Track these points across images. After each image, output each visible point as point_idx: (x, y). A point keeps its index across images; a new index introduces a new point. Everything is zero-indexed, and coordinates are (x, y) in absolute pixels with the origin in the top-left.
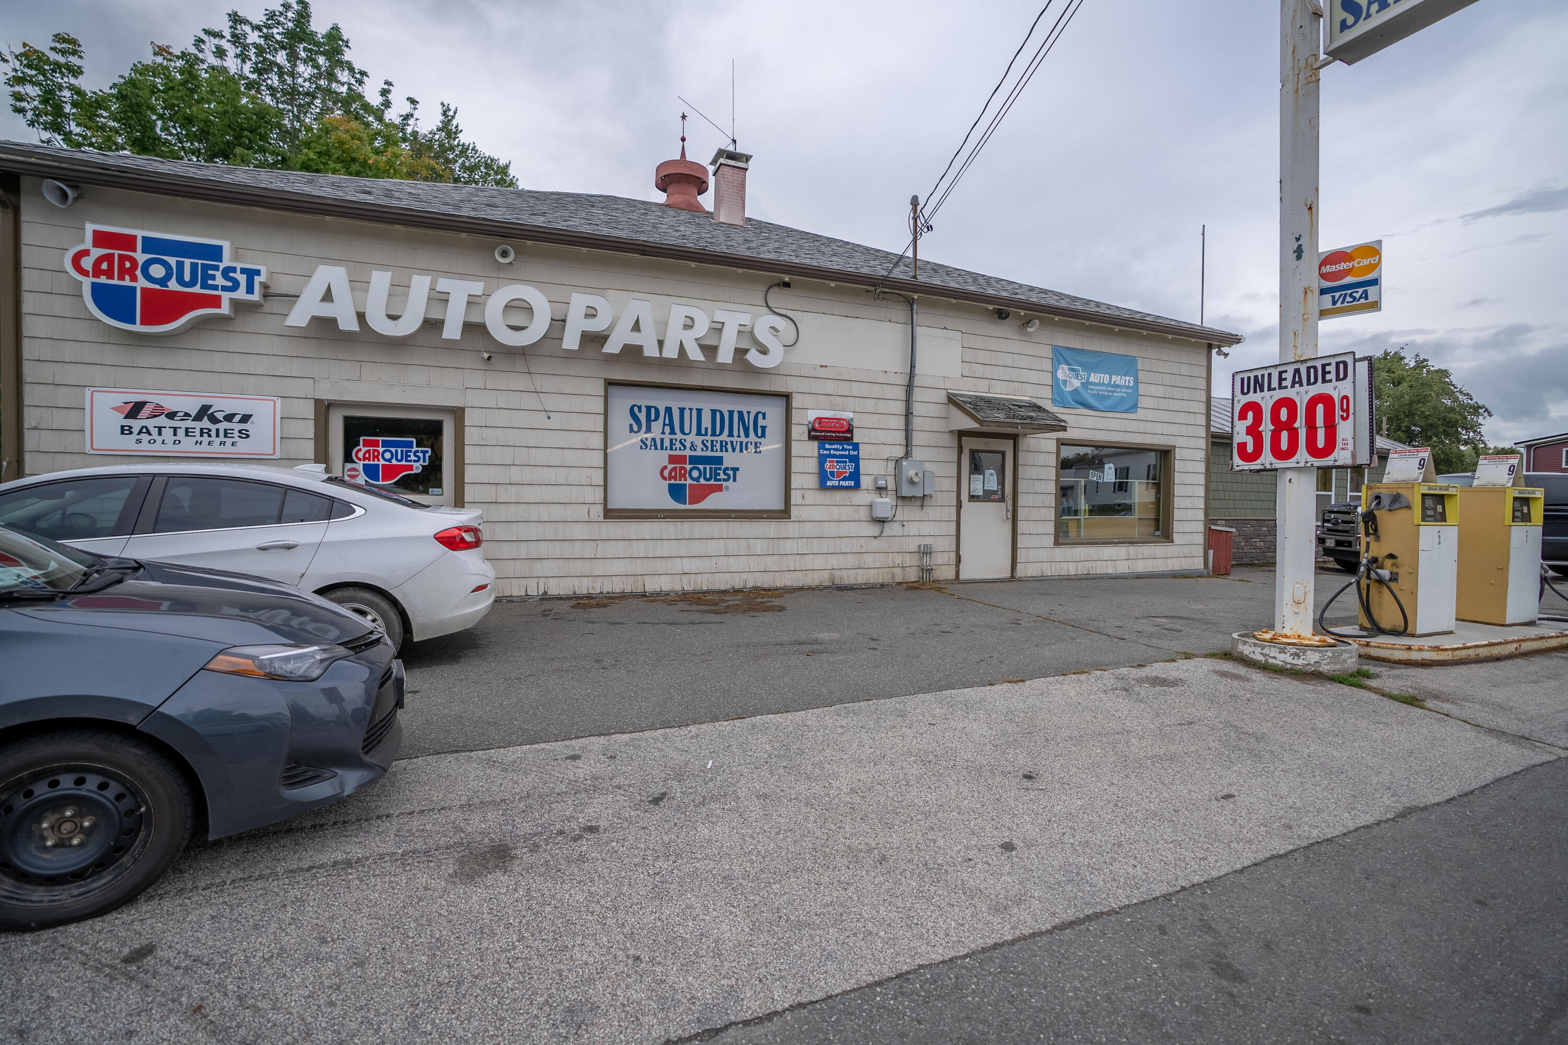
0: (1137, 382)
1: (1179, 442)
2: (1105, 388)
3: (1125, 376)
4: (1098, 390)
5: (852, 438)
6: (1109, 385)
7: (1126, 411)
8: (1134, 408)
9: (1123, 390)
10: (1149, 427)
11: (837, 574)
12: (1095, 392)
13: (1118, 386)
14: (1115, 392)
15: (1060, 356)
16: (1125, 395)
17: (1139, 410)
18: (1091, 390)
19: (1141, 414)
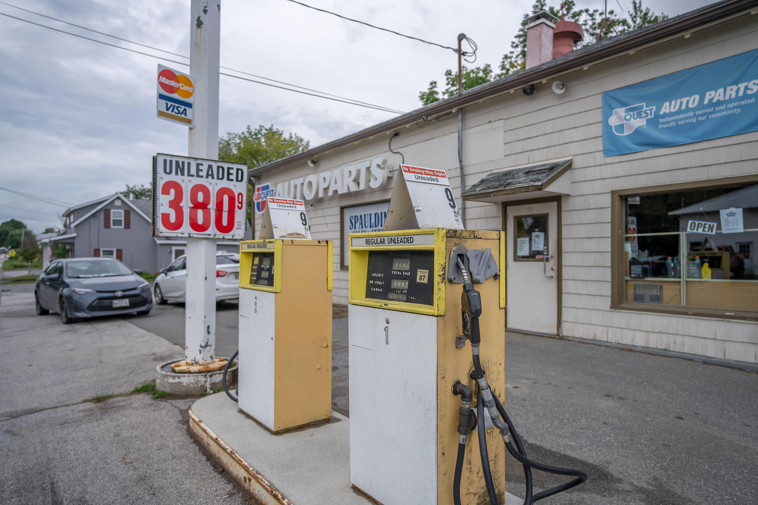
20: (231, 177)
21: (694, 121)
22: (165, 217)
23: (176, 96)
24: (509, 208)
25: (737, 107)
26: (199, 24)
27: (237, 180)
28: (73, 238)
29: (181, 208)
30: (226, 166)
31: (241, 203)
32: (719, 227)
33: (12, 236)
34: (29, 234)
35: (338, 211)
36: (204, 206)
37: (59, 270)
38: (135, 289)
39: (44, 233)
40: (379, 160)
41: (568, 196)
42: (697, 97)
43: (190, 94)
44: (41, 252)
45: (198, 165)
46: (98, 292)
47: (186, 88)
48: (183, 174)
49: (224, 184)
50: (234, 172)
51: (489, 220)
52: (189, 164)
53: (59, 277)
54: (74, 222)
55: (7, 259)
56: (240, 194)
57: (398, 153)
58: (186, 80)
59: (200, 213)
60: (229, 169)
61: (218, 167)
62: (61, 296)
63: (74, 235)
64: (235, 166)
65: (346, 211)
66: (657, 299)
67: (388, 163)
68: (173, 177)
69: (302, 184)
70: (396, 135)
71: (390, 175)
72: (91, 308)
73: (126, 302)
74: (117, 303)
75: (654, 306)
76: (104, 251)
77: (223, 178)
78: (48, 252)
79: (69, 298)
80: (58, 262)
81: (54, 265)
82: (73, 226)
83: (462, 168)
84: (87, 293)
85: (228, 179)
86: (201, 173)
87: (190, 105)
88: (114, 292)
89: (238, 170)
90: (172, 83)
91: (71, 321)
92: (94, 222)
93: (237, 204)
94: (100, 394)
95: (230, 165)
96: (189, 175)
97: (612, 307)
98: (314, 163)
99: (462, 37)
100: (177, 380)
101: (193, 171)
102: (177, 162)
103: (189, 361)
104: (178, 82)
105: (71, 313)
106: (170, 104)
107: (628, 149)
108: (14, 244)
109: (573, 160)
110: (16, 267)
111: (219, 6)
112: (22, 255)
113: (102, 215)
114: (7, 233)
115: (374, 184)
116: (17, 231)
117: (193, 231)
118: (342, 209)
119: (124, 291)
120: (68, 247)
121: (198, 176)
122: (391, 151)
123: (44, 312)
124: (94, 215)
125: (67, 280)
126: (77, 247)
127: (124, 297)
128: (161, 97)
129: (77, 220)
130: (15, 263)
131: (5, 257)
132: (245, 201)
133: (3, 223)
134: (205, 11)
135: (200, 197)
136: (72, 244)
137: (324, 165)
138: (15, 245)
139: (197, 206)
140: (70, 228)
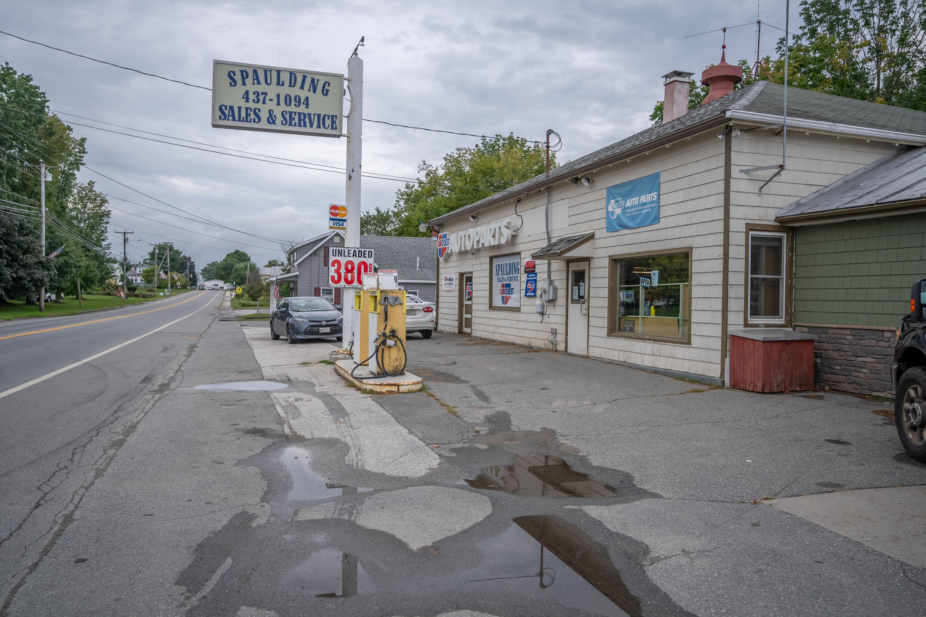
0: (659, 195)
1: (696, 242)
2: (635, 209)
3: (650, 193)
4: (631, 212)
5: (534, 271)
6: (639, 205)
7: (651, 224)
8: (657, 219)
9: (649, 206)
10: (670, 234)
11: (532, 340)
12: (629, 214)
13: (645, 204)
14: (643, 209)
15: (612, 193)
16: (650, 210)
17: (661, 220)
18: (628, 213)
19: (663, 223)
20: (365, 256)
21: (636, 213)
22: (333, 277)
23: (338, 217)
24: (570, 264)
25: (650, 208)
26: (350, 178)
27: (369, 257)
28: (297, 275)
29: (340, 273)
30: (363, 250)
31: (371, 269)
32: (651, 283)
33: (236, 270)
34: (253, 268)
35: (488, 260)
36: (351, 271)
37: (286, 305)
38: (335, 320)
39: (266, 266)
40: (505, 223)
41: (593, 258)
42: (638, 198)
43: (345, 215)
44: (268, 291)
45: (349, 251)
46: (310, 321)
47: (343, 212)
48: (341, 256)
49: (362, 259)
50: (367, 253)
51: (561, 272)
52: (344, 250)
53: (286, 310)
54: (297, 260)
55: (233, 297)
56: (370, 264)
57: (520, 216)
58: (344, 208)
59: (349, 275)
60: (364, 251)
61: (359, 251)
62: (288, 324)
63: (298, 273)
64: (368, 250)
65: (494, 260)
66: (632, 330)
67: (512, 225)
68: (337, 258)
69: (465, 236)
70: (519, 201)
71: (514, 233)
72: (306, 332)
73: (328, 330)
74: (322, 330)
75: (630, 334)
76: (323, 290)
77: (361, 256)
78: (273, 290)
79: (292, 325)
80: (286, 300)
81: (283, 302)
82: (296, 264)
83: (548, 233)
84: (303, 322)
85: (364, 257)
86: (350, 255)
87: (345, 221)
88: (320, 322)
89: (369, 252)
90: (337, 211)
91: (294, 342)
92: (315, 259)
93: (368, 269)
94: (305, 361)
95: (365, 250)
96: (344, 256)
97: (608, 335)
98: (474, 217)
99: (550, 132)
100: (336, 356)
101: (346, 254)
102: (339, 250)
103: (344, 349)
104: (339, 210)
105: (294, 336)
106: (335, 222)
107: (616, 229)
108: (239, 280)
109: (596, 233)
110: (244, 306)
111: (360, 166)
112: (248, 293)
113: (322, 253)
114: (232, 267)
115: (503, 241)
116: (242, 265)
117: (346, 284)
118: (491, 258)
119: (327, 321)
120: (292, 285)
121: (349, 256)
122: (516, 213)
123: (276, 337)
124: (315, 253)
125: (291, 312)
126: (300, 286)
127: (327, 326)
128: (331, 219)
129: (300, 258)
130: (242, 301)
131: (231, 295)
132: (373, 268)
133: (228, 255)
134: (353, 171)
135: (350, 267)
136: (296, 283)
137: (482, 220)
138: (241, 281)
139: (348, 271)
140: (293, 266)
